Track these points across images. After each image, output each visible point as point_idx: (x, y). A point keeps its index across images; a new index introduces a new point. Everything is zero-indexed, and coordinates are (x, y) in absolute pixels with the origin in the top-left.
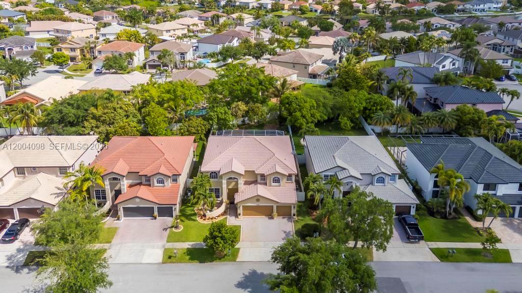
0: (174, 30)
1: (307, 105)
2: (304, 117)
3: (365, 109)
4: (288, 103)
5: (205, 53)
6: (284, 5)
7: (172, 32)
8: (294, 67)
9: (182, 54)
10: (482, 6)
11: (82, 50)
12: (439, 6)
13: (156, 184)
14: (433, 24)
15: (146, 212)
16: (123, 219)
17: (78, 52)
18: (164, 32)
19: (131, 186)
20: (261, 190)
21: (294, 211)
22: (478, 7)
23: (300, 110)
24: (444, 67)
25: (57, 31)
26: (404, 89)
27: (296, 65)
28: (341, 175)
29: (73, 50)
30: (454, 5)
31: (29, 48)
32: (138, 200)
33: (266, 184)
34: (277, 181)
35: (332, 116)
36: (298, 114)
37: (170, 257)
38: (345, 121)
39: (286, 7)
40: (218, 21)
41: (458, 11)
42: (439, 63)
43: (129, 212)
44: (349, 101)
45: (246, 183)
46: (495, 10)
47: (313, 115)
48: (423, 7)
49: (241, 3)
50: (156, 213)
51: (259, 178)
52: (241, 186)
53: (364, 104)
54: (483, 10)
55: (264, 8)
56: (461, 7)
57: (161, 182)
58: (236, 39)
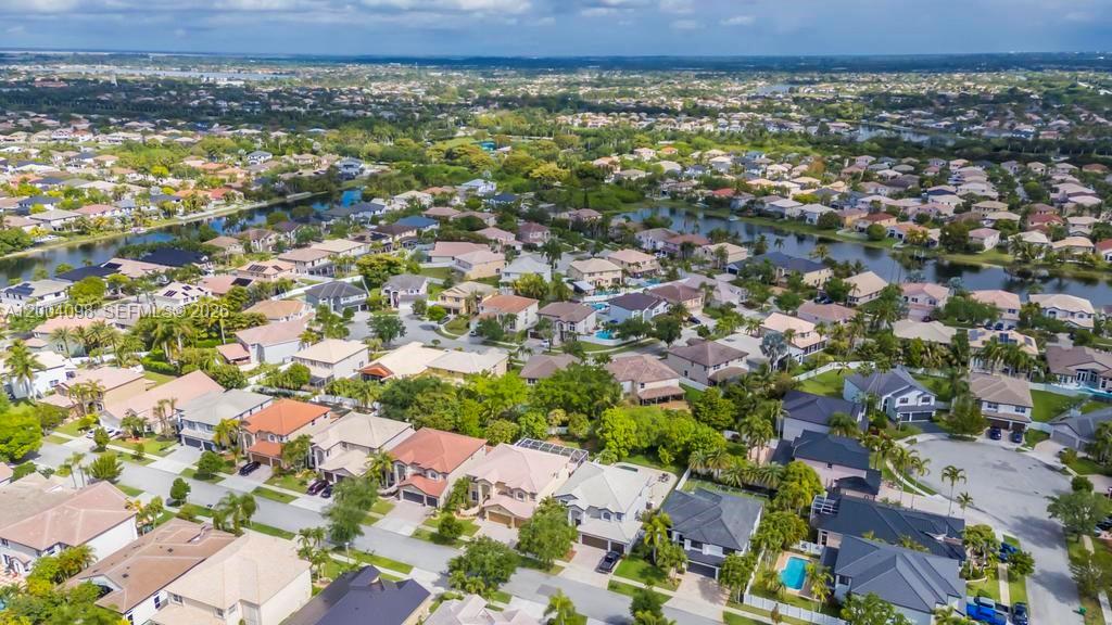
0: (601, 273)
1: (621, 428)
5: (613, 321)
6: (844, 218)
7: (597, 276)
8: (693, 365)
9: (572, 323)
11: (467, 300)
13: (430, 477)
15: (418, 498)
16: (402, 500)
17: (463, 303)
18: (586, 276)
19: (415, 475)
20: (507, 502)
29: (457, 299)
32: (415, 487)
33: (511, 497)
34: (521, 495)
35: (654, 444)
37: (417, 535)
38: (663, 453)
39: (849, 222)
42: (895, 395)
43: (409, 496)
45: (497, 492)
50: (425, 501)
51: (509, 491)
52: (492, 494)
57: (434, 476)
58: (664, 303)
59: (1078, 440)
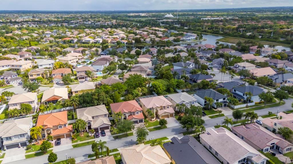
2: (161, 90)
3: (177, 84)
4: (155, 86)
5: (98, 70)
6: (108, 41)
8: (141, 72)
10: (189, 38)
12: (174, 39)
13: (136, 114)
14: (177, 49)
15: (136, 122)
19: (128, 116)
20: (165, 111)
21: (174, 115)
22: (188, 39)
23: (159, 88)
24: (190, 67)
25: (13, 66)
26: (185, 77)
27: (142, 72)
28: (184, 103)
29: (38, 75)
30: (179, 38)
31: (15, 77)
32: (134, 119)
33: (165, 109)
34: (168, 107)
35: (168, 88)
36: (159, 89)
38: (171, 89)
39: (109, 42)
40: (85, 52)
41: (181, 40)
44: (173, 83)
45: (160, 110)
46: (193, 39)
47: (163, 89)
48: (168, 39)
49: (85, 40)
50: (138, 122)
51: (163, 108)
52: (159, 111)
53: (177, 83)
54: (189, 40)
55: (99, 42)
56: (182, 39)
59: (218, 66)
